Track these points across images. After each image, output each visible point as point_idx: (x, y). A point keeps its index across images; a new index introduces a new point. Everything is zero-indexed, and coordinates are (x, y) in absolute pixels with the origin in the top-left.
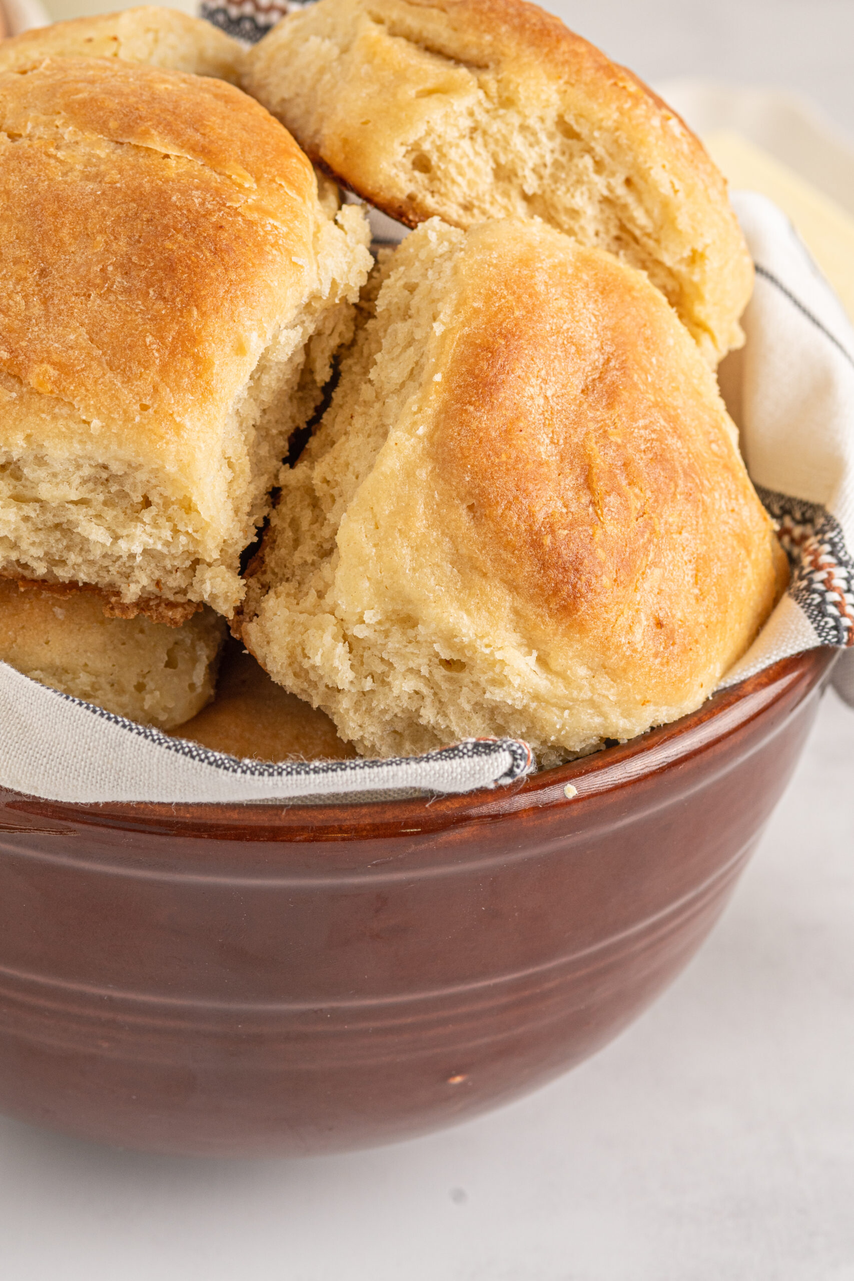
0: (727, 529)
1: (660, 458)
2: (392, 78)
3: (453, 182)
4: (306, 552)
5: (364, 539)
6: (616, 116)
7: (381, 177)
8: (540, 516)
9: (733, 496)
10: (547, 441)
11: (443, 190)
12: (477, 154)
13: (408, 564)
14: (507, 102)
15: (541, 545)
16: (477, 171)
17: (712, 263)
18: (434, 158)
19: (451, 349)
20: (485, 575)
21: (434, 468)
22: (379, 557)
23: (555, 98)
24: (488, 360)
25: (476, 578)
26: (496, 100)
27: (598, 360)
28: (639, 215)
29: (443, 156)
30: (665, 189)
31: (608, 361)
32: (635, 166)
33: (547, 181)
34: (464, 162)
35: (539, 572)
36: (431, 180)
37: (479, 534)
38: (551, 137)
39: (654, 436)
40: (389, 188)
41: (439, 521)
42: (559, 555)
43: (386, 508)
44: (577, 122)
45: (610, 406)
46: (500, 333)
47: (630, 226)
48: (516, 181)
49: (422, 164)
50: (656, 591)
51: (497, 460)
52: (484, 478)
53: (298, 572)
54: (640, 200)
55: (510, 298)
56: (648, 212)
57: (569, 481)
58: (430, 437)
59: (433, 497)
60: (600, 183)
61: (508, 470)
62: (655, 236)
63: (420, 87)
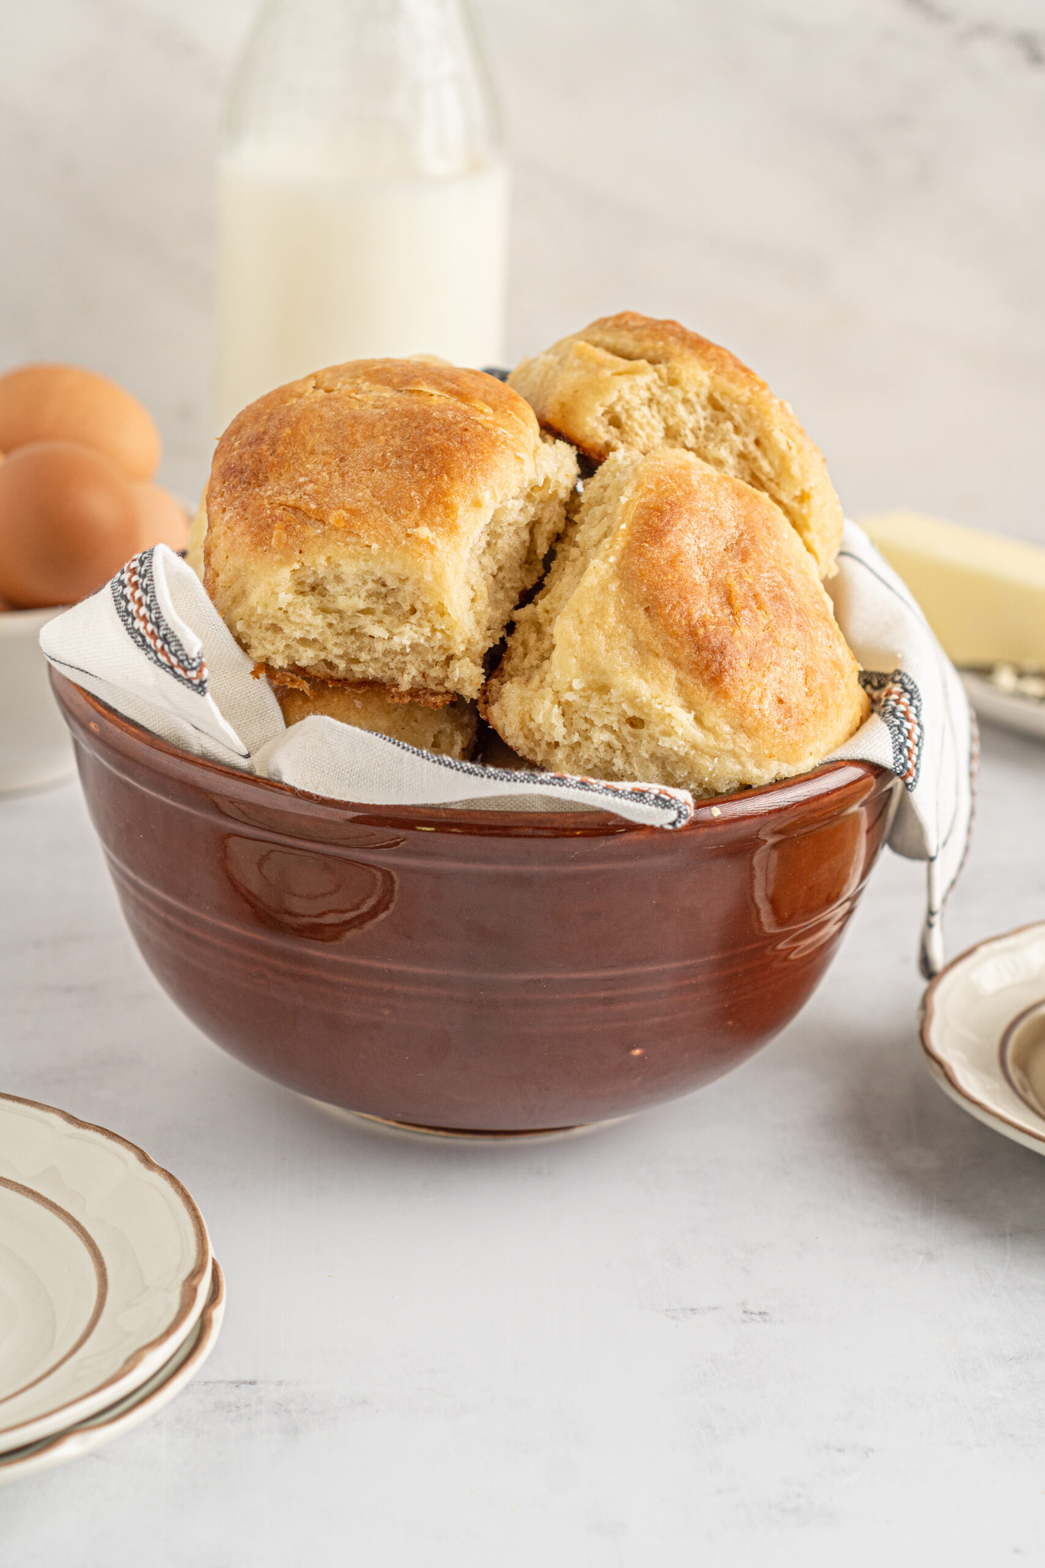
0: (827, 657)
1: (778, 598)
2: (595, 366)
3: (637, 434)
4: (532, 659)
5: (572, 630)
6: (748, 394)
7: (587, 428)
8: (696, 616)
9: (831, 638)
10: (700, 573)
11: (629, 439)
12: (653, 416)
13: (603, 647)
14: (673, 382)
15: (697, 634)
16: (653, 428)
17: (816, 501)
18: (623, 418)
19: (632, 512)
20: (657, 655)
21: (621, 584)
22: (583, 642)
23: (707, 381)
24: (658, 517)
25: (651, 658)
26: (666, 381)
27: (735, 533)
28: (765, 465)
29: (629, 417)
30: (783, 446)
31: (742, 535)
32: (762, 429)
33: (701, 440)
34: (644, 421)
35: (695, 653)
36: (622, 433)
37: (653, 627)
38: (704, 408)
39: (774, 584)
40: (593, 436)
41: (624, 619)
42: (710, 642)
43: (587, 610)
44: (722, 397)
45: (744, 560)
46: (666, 502)
47: (758, 474)
48: (679, 439)
49: (615, 422)
50: (778, 681)
51: (665, 578)
52: (656, 589)
53: (527, 672)
54: (765, 455)
55: (674, 484)
56: (771, 464)
57: (716, 599)
58: (618, 564)
59: (621, 602)
60: (737, 440)
61: (673, 584)
62: (776, 480)
63: (614, 371)
